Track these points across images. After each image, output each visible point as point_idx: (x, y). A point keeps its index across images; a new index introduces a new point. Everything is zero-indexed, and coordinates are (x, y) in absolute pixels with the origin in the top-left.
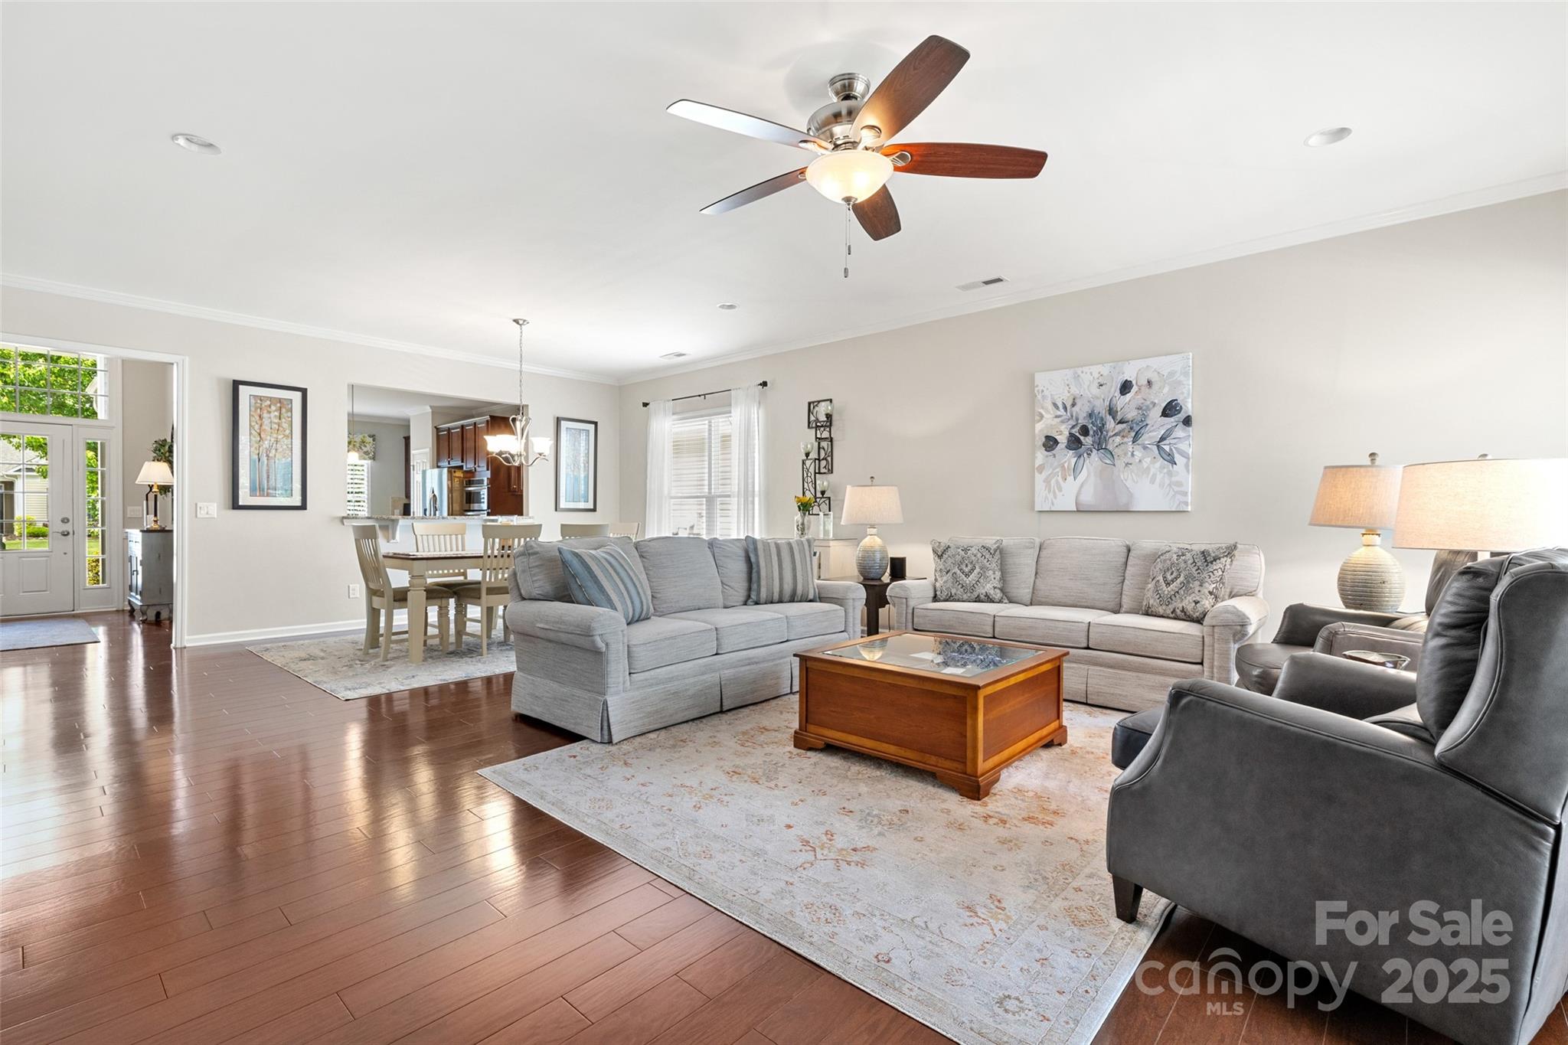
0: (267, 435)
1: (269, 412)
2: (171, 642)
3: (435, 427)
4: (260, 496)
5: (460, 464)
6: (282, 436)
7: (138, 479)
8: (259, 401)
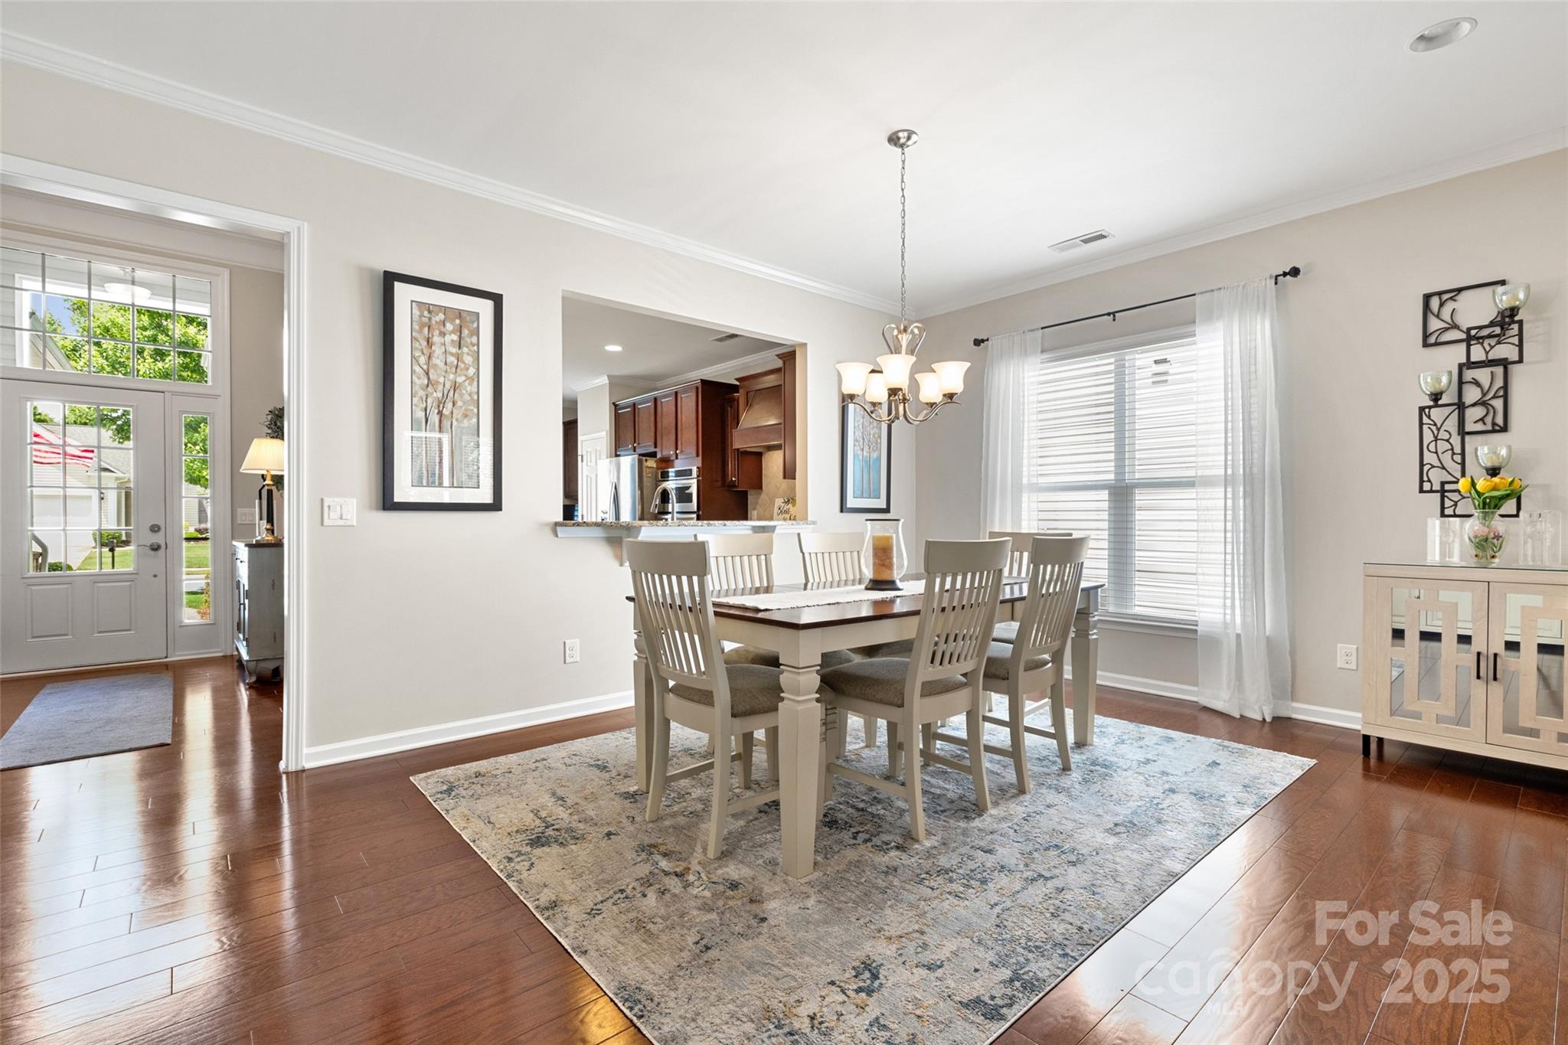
0: (439, 376)
1: (443, 334)
2: (281, 759)
3: (614, 404)
4: (428, 486)
5: (652, 449)
6: (463, 378)
7: (243, 468)
8: (426, 313)
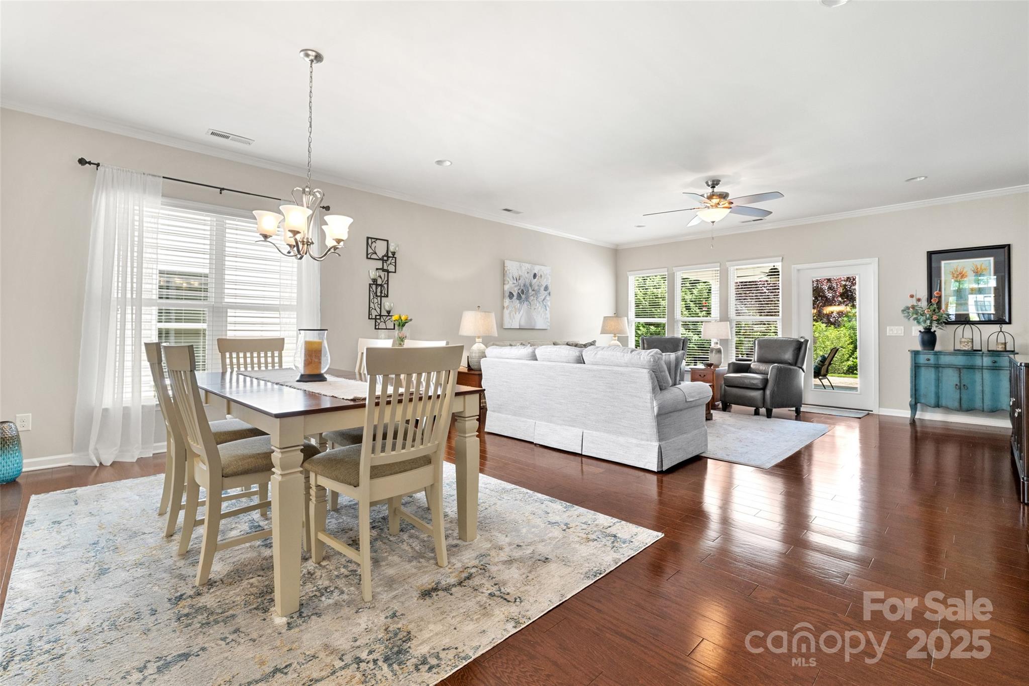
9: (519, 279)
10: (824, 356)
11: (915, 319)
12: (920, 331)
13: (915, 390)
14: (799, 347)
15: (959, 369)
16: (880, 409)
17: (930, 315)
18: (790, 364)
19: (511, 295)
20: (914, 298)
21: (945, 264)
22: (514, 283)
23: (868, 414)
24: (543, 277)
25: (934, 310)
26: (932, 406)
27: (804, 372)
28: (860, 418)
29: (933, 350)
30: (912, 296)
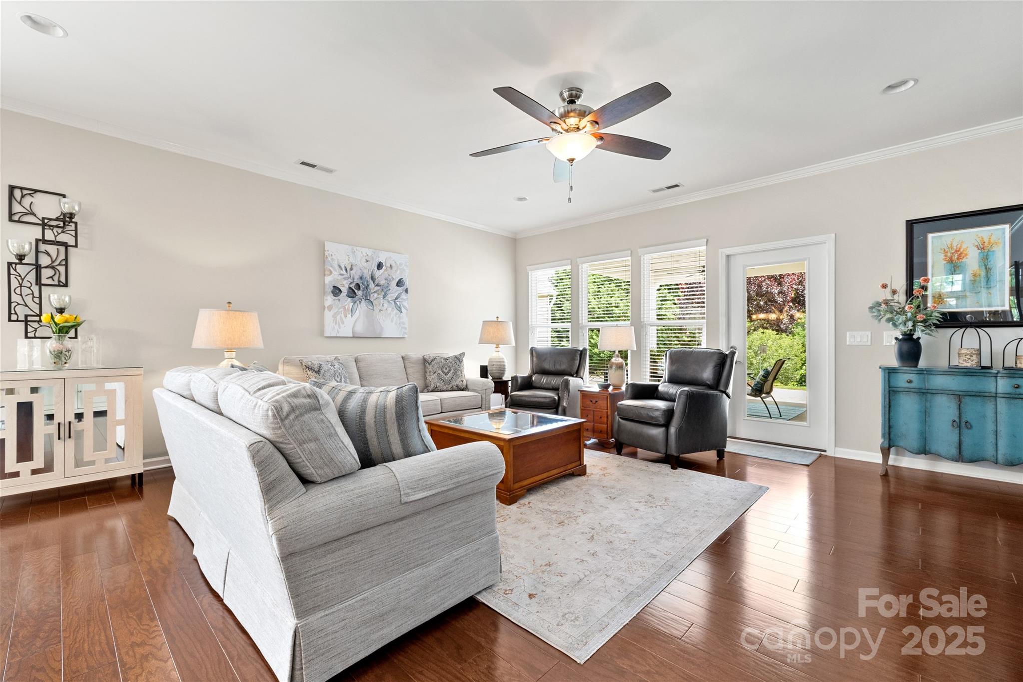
9: (351, 269)
10: (767, 369)
11: (889, 320)
12: (896, 339)
13: (890, 427)
14: (723, 362)
15: (959, 397)
16: (837, 448)
17: (912, 314)
18: (710, 387)
19: (336, 291)
20: (888, 289)
21: (933, 238)
22: (341, 275)
23: (821, 456)
24: (394, 269)
25: (918, 307)
26: (915, 451)
27: (729, 398)
28: (807, 465)
29: (916, 366)
30: (884, 286)
